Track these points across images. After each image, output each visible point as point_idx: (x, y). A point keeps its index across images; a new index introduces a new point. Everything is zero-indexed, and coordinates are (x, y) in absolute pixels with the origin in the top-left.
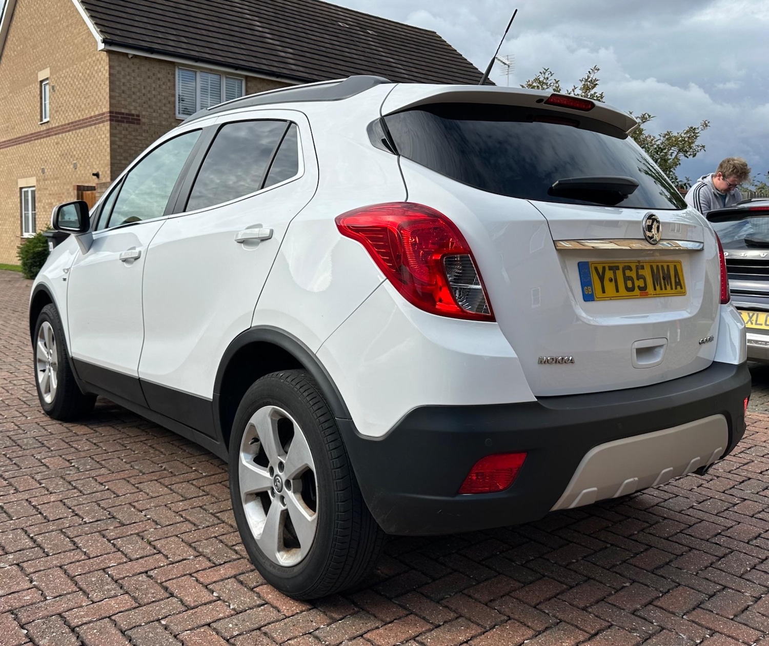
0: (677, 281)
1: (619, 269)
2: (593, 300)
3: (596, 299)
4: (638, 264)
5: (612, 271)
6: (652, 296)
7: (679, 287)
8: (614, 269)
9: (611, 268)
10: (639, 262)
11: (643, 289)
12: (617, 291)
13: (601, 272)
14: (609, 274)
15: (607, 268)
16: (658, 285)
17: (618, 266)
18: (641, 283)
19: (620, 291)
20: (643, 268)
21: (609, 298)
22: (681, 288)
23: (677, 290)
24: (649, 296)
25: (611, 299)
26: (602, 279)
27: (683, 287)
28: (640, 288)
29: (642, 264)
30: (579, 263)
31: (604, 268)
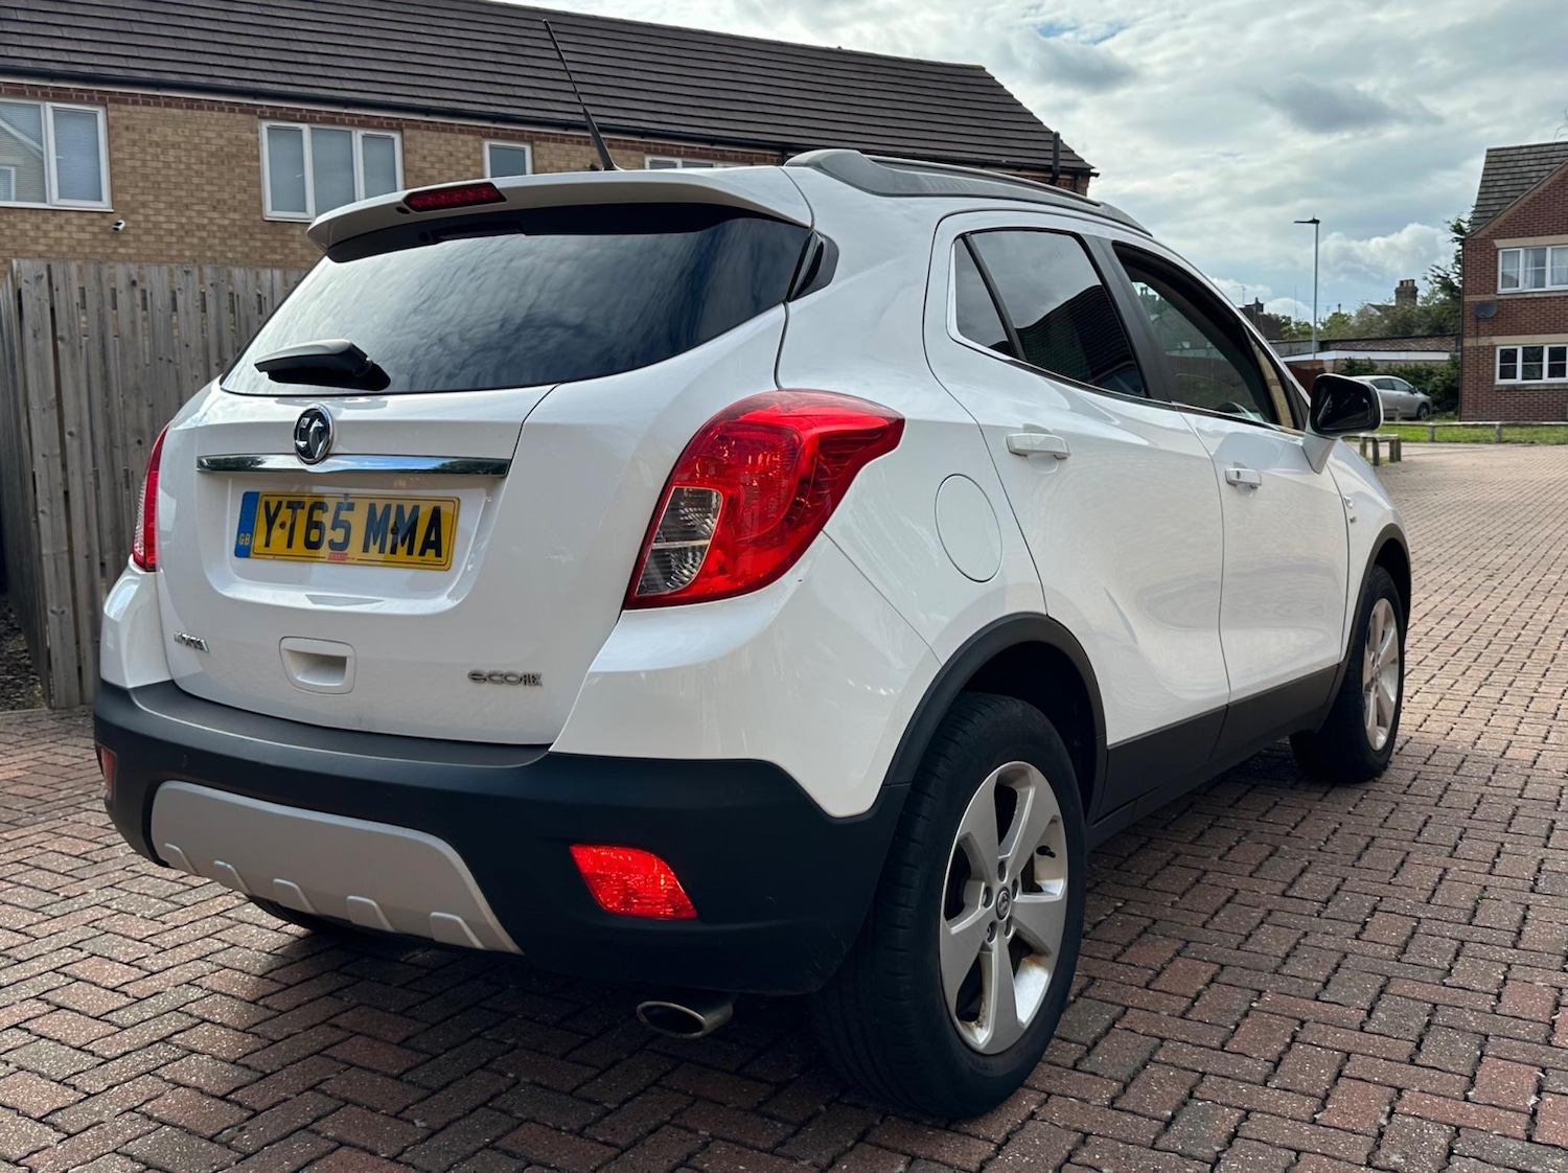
0: (433, 538)
1: (303, 508)
2: (247, 556)
3: (252, 554)
4: (342, 500)
5: (291, 510)
6: (355, 561)
7: (431, 553)
8: (294, 506)
9: (290, 505)
10: (346, 495)
11: (339, 547)
12: (289, 545)
13: (272, 511)
14: (285, 515)
15: (284, 505)
16: (374, 544)
17: (304, 503)
18: (338, 536)
19: (293, 546)
20: (351, 507)
21: (271, 557)
22: (438, 554)
23: (421, 558)
24: (347, 561)
25: (274, 559)
26: (270, 523)
27: (444, 553)
28: (332, 545)
29: (350, 500)
30: (245, 494)
31: (280, 504)
